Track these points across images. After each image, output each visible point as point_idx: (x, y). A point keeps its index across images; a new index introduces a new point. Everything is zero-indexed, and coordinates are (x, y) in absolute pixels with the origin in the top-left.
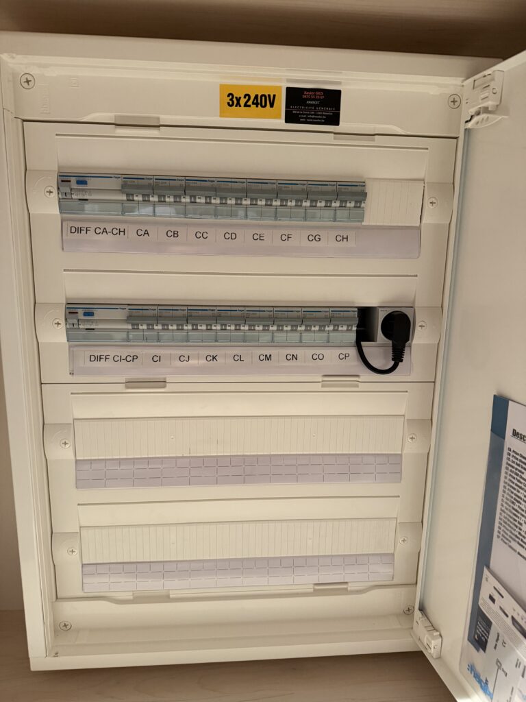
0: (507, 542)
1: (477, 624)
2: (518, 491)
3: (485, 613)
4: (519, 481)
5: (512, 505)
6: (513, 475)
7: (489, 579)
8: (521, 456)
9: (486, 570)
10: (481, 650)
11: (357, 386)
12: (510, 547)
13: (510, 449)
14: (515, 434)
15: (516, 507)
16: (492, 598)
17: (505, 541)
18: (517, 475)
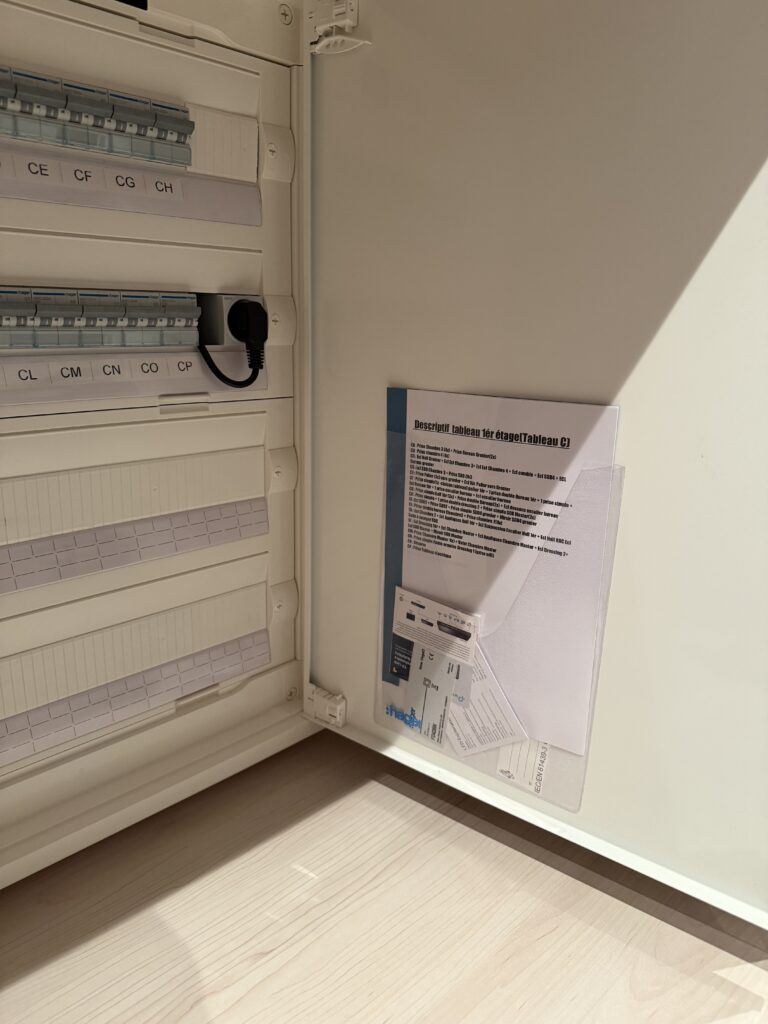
0: (421, 547)
1: (393, 655)
2: (429, 487)
3: (403, 636)
4: (428, 475)
5: (422, 505)
6: (421, 471)
7: (404, 597)
8: (428, 447)
9: (397, 589)
10: (402, 681)
11: (207, 409)
12: (426, 551)
13: (413, 445)
14: (418, 425)
15: (428, 505)
16: (411, 617)
17: (419, 547)
18: (425, 469)
